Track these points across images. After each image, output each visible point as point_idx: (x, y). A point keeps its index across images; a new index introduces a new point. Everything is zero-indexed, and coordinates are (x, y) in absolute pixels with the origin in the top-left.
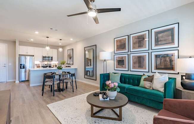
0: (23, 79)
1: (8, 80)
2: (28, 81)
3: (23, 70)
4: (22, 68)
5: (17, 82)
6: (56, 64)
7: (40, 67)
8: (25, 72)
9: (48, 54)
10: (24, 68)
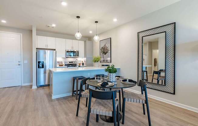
0: (42, 83)
1: (24, 83)
2: (49, 85)
3: (42, 70)
4: (41, 68)
5: (35, 87)
6: (82, 61)
7: (63, 65)
8: (45, 72)
9: (72, 47)
10: (43, 67)
